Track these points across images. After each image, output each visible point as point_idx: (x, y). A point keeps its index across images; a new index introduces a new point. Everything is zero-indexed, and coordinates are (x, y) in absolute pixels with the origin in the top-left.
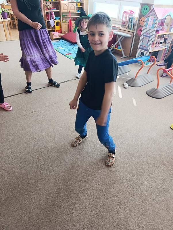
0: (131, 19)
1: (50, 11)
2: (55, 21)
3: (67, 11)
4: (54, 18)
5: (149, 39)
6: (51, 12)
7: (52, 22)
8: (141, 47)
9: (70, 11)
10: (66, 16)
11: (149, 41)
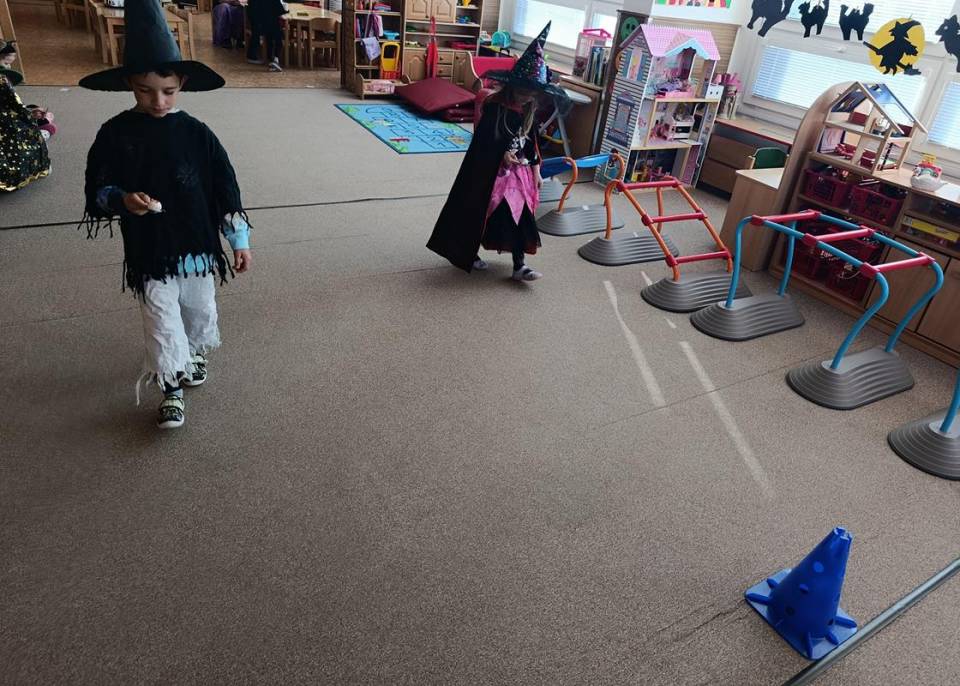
0: (596, 54)
1: (369, 12)
2: (381, 44)
3: (424, 15)
4: (381, 34)
5: (631, 110)
6: (372, 16)
7: (372, 46)
8: (612, 134)
9: (435, 16)
10: (423, 31)
11: (630, 115)
